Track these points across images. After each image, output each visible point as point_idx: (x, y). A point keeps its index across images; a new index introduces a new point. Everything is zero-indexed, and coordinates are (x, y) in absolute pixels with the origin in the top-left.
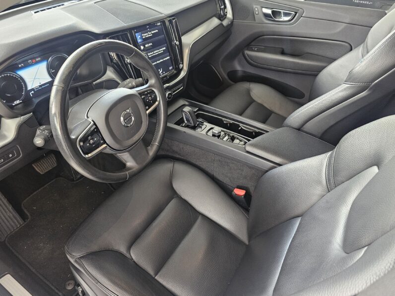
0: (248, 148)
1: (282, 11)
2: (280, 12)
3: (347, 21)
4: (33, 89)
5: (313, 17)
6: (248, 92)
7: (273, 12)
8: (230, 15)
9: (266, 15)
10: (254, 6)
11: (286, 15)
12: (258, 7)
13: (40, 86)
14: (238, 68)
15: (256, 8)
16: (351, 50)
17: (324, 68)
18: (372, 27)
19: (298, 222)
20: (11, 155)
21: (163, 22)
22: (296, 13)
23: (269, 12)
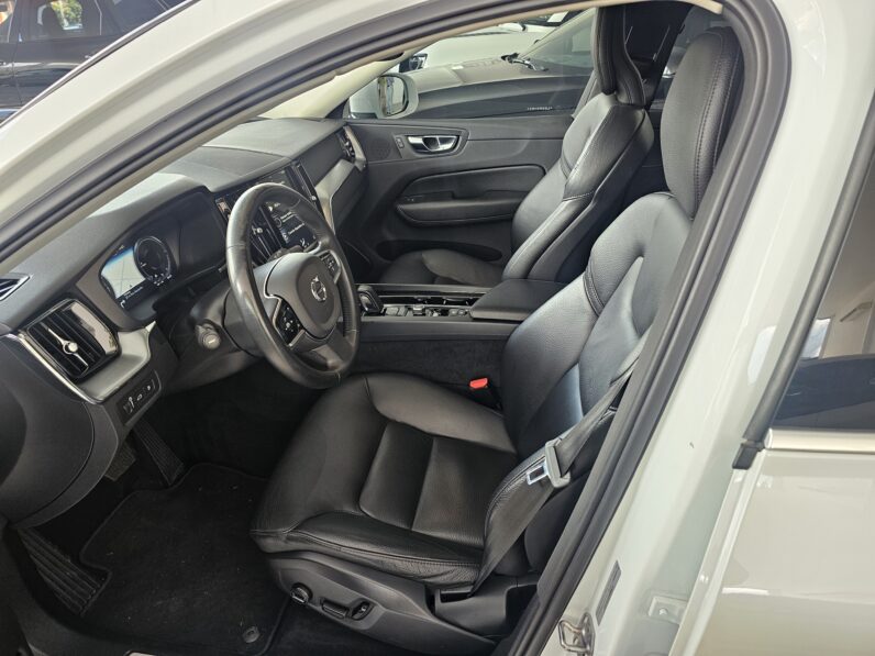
0: (476, 314)
1: (437, 137)
2: (435, 139)
3: (529, 136)
4: (122, 297)
5: (483, 137)
6: (422, 264)
7: (425, 140)
8: (359, 155)
9: (416, 147)
10: (395, 137)
11: (444, 141)
12: (401, 136)
13: (132, 291)
14: (390, 237)
15: (399, 139)
16: (545, 174)
17: (518, 205)
18: (562, 138)
19: (576, 371)
20: (149, 387)
21: (288, 168)
22: (458, 136)
23: (419, 141)
